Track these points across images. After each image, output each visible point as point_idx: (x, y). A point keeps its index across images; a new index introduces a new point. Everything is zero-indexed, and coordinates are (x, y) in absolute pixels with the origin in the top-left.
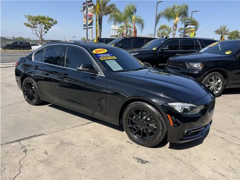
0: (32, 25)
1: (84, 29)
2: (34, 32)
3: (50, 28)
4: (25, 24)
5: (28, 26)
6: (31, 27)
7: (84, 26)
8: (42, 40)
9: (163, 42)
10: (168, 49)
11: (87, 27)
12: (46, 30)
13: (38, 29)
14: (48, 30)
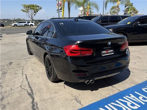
0: (26, 11)
1: (57, 12)
2: (27, 15)
3: (37, 12)
4: (22, 10)
5: (24, 11)
6: (26, 12)
7: (57, 10)
8: (33, 20)
9: (99, 18)
10: (101, 23)
11: (59, 11)
12: (35, 13)
13: (30, 13)
14: (36, 13)
